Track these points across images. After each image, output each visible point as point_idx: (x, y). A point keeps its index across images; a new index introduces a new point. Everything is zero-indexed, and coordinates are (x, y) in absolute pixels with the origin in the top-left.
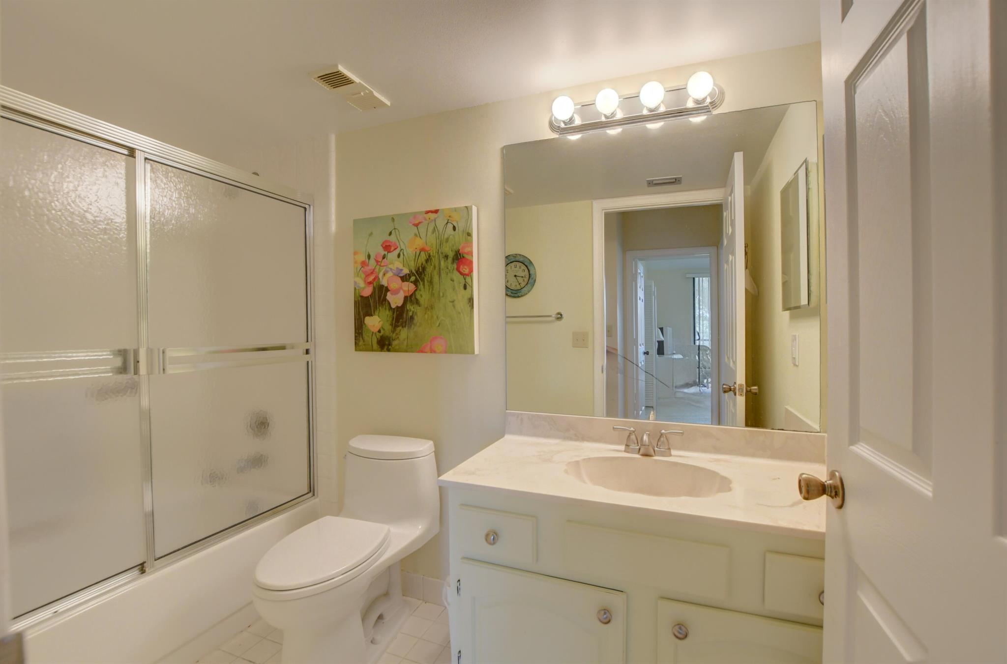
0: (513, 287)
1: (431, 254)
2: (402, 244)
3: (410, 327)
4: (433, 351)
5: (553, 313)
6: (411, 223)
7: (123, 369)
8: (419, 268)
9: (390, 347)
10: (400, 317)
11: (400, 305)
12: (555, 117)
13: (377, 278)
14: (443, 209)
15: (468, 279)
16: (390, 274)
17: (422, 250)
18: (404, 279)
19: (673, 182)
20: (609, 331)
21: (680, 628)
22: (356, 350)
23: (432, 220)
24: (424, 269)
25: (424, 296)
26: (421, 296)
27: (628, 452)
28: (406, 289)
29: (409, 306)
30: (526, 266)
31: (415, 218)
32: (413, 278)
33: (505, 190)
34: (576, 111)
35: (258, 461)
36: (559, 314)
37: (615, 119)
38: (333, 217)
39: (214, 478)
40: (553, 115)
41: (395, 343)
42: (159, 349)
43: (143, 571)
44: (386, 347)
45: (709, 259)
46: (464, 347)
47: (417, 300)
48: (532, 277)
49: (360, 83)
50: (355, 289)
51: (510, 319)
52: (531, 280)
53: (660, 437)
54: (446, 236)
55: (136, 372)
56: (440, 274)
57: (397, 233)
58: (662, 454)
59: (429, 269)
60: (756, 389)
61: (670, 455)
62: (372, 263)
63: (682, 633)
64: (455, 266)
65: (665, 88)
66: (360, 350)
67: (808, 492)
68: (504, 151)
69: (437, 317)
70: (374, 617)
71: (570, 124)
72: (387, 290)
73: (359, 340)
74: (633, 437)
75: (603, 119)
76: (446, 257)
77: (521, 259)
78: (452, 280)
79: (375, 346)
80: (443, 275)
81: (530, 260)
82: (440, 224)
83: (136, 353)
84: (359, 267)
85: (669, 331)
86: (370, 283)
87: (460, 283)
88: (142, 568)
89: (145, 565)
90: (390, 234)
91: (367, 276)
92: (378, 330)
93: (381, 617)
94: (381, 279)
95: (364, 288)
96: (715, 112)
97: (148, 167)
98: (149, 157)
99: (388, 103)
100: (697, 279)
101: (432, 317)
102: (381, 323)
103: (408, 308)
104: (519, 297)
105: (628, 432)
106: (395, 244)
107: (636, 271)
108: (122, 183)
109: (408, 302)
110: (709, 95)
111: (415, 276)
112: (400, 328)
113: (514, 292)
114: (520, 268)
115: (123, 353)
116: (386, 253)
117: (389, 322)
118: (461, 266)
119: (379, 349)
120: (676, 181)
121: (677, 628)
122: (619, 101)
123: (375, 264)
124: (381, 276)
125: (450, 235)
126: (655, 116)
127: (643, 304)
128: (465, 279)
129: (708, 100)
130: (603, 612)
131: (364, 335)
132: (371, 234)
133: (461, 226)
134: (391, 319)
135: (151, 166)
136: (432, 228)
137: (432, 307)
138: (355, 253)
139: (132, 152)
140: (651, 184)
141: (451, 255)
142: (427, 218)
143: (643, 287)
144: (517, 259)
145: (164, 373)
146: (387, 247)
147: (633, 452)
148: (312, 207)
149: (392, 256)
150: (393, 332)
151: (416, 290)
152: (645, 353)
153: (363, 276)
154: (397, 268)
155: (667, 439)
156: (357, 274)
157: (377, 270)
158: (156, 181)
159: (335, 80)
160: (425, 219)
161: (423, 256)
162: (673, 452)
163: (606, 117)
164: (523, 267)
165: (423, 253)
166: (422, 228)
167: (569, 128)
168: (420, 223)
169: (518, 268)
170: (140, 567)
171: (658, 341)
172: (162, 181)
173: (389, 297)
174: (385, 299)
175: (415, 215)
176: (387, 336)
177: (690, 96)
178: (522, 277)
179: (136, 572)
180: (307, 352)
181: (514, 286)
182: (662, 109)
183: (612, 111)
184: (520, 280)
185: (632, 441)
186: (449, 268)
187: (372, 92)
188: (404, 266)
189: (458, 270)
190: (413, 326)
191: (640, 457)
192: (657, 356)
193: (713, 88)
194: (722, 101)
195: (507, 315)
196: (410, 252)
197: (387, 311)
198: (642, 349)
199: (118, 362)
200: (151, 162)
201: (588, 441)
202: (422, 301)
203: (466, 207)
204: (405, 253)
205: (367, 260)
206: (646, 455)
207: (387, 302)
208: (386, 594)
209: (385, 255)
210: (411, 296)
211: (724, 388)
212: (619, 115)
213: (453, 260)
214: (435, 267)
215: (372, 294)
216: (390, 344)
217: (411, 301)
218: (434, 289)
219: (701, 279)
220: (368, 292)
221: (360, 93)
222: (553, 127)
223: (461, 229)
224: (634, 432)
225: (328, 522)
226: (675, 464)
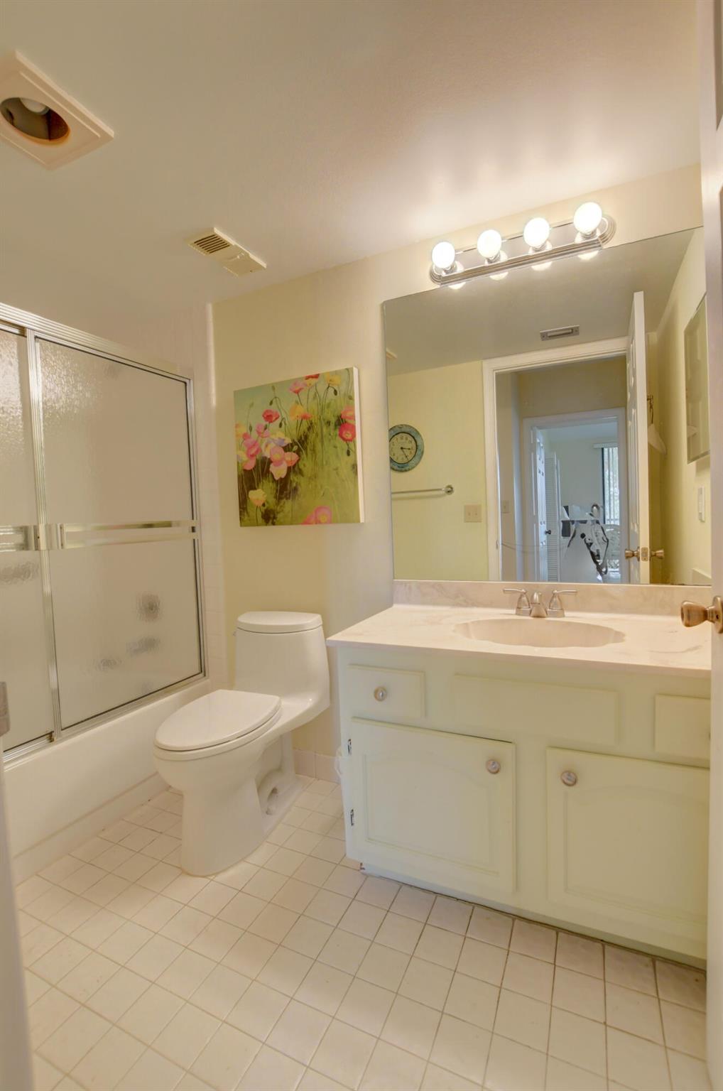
0: (400, 461)
1: (313, 422)
2: (283, 412)
3: (294, 498)
4: (318, 522)
5: (443, 486)
6: (291, 390)
7: (25, 546)
8: (301, 437)
9: (275, 520)
10: (284, 489)
11: (283, 477)
12: (436, 267)
13: (259, 450)
14: (323, 374)
15: (351, 444)
16: (272, 445)
17: (304, 417)
18: (287, 449)
19: (569, 333)
20: (505, 507)
21: (569, 775)
22: (241, 526)
23: (313, 386)
24: (306, 437)
25: (307, 465)
26: (304, 465)
27: (519, 615)
28: (288, 458)
29: (292, 477)
30: (414, 438)
31: (295, 384)
32: (295, 448)
33: (386, 353)
34: (457, 258)
35: (150, 644)
36: (449, 486)
37: (499, 262)
38: (213, 390)
39: (108, 663)
40: (433, 264)
41: (279, 516)
42: (57, 526)
43: (51, 740)
44: (271, 521)
45: (616, 423)
46: (350, 516)
47: (300, 470)
48: (419, 448)
49: (236, 246)
50: (238, 463)
51: (396, 496)
52: (418, 451)
53: (553, 597)
54: (327, 401)
55: (37, 548)
56: (322, 442)
57: (278, 402)
58: (555, 615)
59: (312, 437)
60: (661, 553)
61: (564, 616)
62: (254, 435)
63: (571, 779)
64: (337, 432)
65: (550, 226)
66: (245, 526)
67: (689, 618)
68: (385, 307)
69: (321, 487)
70: (269, 790)
71: (452, 272)
72: (270, 462)
73: (244, 515)
74: (524, 598)
75: (486, 264)
76: (329, 423)
77: (408, 430)
78: (335, 447)
79: (260, 520)
80: (326, 443)
81: (416, 430)
82: (321, 387)
83: (36, 529)
84: (241, 440)
85: (574, 509)
86: (252, 456)
87: (343, 450)
88: (50, 737)
89: (53, 734)
90: (271, 403)
91: (250, 448)
92: (262, 503)
93: (274, 791)
94: (263, 451)
95: (246, 462)
96: (606, 246)
97: (38, 345)
98: (38, 335)
99: (264, 265)
100: (606, 450)
101: (316, 486)
102: (265, 496)
103: (292, 479)
104: (406, 471)
105: (519, 594)
106: (276, 413)
107: (535, 440)
108: (15, 362)
109: (292, 472)
110: (598, 227)
111: (297, 445)
112: (285, 500)
113: (400, 466)
114: (407, 439)
115: (24, 530)
116: (268, 423)
117: (273, 495)
118: (344, 433)
119: (265, 523)
120: (573, 332)
121: (566, 774)
122: (502, 243)
123: (257, 435)
124: (263, 447)
125: (332, 400)
126: (541, 256)
127: (544, 478)
128: (348, 445)
129: (598, 234)
130: (491, 763)
131: (249, 510)
132: (252, 405)
133: (342, 389)
134: (275, 491)
135: (41, 345)
136: (313, 394)
137: (315, 477)
138: (237, 426)
139: (22, 331)
140: (545, 336)
141: (333, 420)
142: (308, 384)
143: (543, 459)
144: (403, 430)
145: (62, 548)
146: (269, 417)
147: (524, 614)
148: (191, 381)
149: (274, 426)
150: (278, 504)
151: (299, 460)
152: (546, 532)
153: (246, 449)
154: (279, 438)
155: (559, 599)
156: (239, 448)
157: (259, 441)
158: (45, 359)
159: (211, 244)
160: (306, 385)
161: (305, 424)
162: (566, 614)
163: (489, 261)
164: (410, 438)
165: (304, 421)
166: (303, 395)
167: (450, 277)
168: (301, 389)
169: (404, 440)
170: (48, 736)
171: (563, 521)
172: (51, 359)
173: (273, 469)
174: (268, 471)
175: (295, 382)
176: (272, 510)
177: (578, 232)
178: (409, 449)
179: (45, 741)
180: (193, 529)
181: (400, 458)
182: (549, 248)
183: (495, 254)
184: (407, 452)
185: (524, 604)
186: (332, 434)
187: (248, 255)
188: (286, 436)
189: (341, 435)
190: (297, 498)
191: (532, 618)
192: (562, 537)
193: (602, 220)
194: (613, 233)
195: (393, 491)
196: (291, 421)
197: (271, 484)
198: (543, 528)
199: (20, 539)
200: (40, 340)
201: (478, 606)
202: (305, 470)
203: (347, 369)
204: (287, 422)
205: (249, 431)
206: (538, 616)
207: (270, 475)
208: (279, 769)
209: (266, 426)
210: (295, 465)
211: (627, 553)
212: (504, 258)
213: (336, 425)
214: (317, 435)
215: (255, 467)
216: (275, 518)
217: (294, 472)
218: (318, 456)
219: (611, 449)
220: (251, 465)
221: (236, 257)
222: (434, 277)
223: (342, 393)
224: (525, 593)
225: (221, 696)
226: (569, 623)
